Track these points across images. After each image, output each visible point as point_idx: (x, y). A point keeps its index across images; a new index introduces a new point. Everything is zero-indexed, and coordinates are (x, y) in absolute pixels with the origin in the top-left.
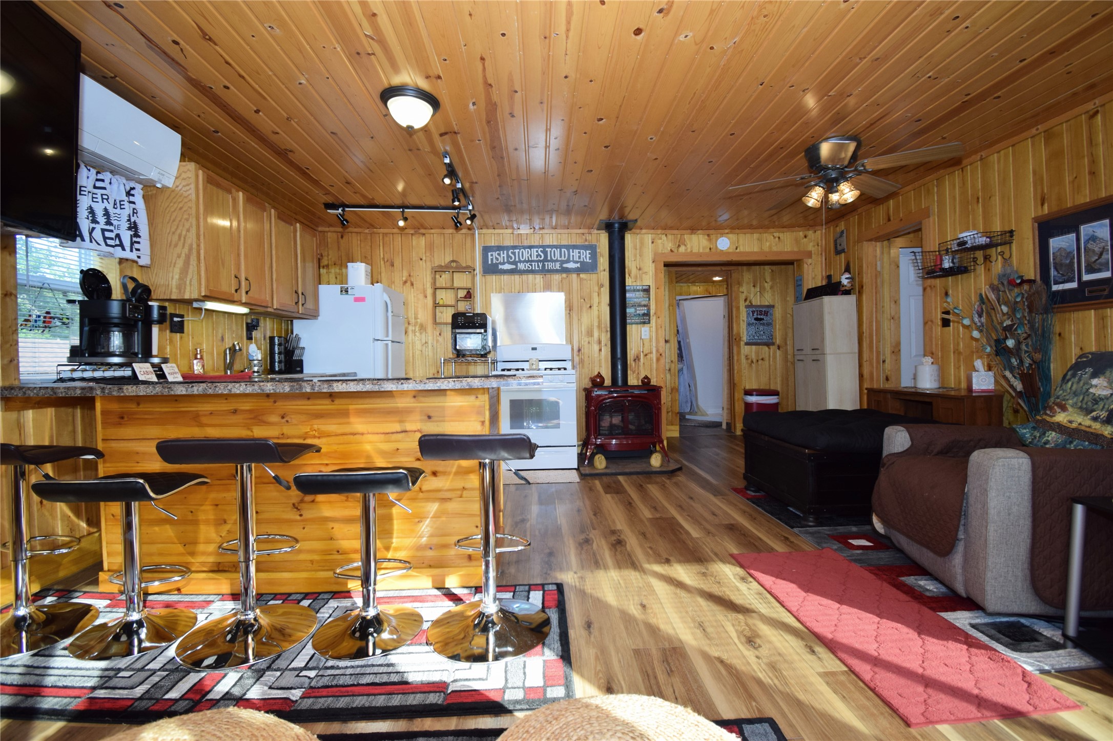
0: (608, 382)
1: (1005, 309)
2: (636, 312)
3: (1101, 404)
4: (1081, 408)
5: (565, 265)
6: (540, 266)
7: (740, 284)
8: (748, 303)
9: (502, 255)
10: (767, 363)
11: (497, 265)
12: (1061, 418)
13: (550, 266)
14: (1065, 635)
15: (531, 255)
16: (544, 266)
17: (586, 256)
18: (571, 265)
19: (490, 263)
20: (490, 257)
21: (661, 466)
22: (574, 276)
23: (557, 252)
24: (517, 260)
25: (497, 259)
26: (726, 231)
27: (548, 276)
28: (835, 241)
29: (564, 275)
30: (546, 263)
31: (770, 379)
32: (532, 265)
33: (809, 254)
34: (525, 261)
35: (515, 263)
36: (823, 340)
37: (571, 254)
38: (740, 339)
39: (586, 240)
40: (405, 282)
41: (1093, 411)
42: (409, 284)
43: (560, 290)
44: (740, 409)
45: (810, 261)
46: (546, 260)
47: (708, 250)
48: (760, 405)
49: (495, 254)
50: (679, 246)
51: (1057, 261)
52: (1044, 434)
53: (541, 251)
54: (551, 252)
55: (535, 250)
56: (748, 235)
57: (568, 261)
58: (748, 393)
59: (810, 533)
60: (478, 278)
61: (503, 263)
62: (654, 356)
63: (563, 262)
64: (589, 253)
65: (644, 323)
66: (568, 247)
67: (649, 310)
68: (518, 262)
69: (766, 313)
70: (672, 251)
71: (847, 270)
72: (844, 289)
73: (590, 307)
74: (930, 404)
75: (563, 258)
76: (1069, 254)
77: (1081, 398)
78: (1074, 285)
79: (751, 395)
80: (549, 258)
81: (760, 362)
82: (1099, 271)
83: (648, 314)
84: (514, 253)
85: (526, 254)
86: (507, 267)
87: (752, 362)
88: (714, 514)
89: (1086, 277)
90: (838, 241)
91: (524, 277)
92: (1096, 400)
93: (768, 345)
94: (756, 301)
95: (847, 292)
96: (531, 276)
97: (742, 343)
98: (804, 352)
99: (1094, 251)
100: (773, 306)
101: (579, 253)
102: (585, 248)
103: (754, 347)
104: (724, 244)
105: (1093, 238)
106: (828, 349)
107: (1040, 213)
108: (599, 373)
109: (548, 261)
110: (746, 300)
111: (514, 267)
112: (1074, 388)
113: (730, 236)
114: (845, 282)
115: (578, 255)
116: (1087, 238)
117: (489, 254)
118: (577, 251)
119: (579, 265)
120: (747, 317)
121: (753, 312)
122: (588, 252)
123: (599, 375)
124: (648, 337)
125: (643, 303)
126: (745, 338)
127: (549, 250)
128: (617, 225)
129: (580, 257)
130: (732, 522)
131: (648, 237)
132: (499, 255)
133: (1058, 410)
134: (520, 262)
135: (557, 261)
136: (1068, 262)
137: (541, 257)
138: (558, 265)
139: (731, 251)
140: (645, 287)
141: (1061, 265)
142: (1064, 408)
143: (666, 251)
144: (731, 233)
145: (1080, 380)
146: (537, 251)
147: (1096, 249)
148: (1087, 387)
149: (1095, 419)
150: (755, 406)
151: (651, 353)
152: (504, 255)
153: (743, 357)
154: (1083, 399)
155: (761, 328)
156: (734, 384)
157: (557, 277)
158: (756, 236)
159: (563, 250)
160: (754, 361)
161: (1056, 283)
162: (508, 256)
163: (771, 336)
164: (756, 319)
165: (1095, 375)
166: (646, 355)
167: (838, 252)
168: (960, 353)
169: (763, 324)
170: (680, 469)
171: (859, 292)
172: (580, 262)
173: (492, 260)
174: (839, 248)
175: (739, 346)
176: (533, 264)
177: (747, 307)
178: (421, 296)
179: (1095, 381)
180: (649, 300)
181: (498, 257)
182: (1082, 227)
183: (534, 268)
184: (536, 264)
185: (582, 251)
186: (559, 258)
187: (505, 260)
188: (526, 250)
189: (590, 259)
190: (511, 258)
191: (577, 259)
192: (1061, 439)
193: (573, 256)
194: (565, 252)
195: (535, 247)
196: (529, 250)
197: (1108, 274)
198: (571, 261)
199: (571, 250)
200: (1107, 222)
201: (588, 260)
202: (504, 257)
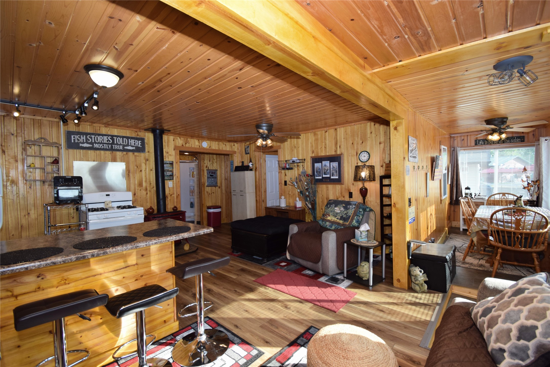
0: (156, 212)
1: (306, 184)
2: (166, 174)
3: (338, 215)
4: (333, 215)
5: (126, 148)
6: (110, 147)
7: (204, 160)
8: (207, 168)
9: (82, 138)
10: (215, 194)
11: (78, 143)
12: (329, 218)
13: (117, 147)
14: (344, 277)
15: (103, 140)
16: (112, 147)
17: (139, 143)
18: (129, 148)
19: (73, 141)
20: (73, 138)
21: (190, 249)
22: (131, 154)
23: (121, 140)
24: (93, 141)
25: (78, 140)
26: (206, 139)
27: (114, 152)
28: (245, 149)
29: (125, 153)
30: (114, 146)
31: (216, 201)
32: (104, 146)
33: (235, 152)
34: (99, 143)
35: (91, 143)
36: (245, 188)
37: (130, 142)
38: (204, 185)
39: (138, 135)
41: (336, 216)
43: (122, 161)
44: (205, 215)
45: (236, 155)
46: (113, 143)
47: (198, 147)
48: (214, 213)
49: (77, 137)
50: (186, 143)
52: (326, 223)
53: (110, 138)
54: (116, 139)
55: (106, 137)
56: (214, 142)
57: (128, 145)
58: (209, 208)
59: (269, 265)
60: (63, 151)
61: (83, 143)
62: (175, 195)
63: (124, 146)
64: (141, 142)
65: (170, 179)
66: (128, 138)
67: (173, 173)
68: (93, 143)
69: (214, 173)
70: (183, 145)
71: (251, 161)
72: (250, 168)
73: (141, 171)
74: (288, 212)
75: (124, 143)
76: (319, 169)
77: (333, 213)
78: (321, 178)
79: (211, 209)
80: (115, 143)
81: (212, 194)
82: (327, 174)
83: (172, 175)
84: (91, 138)
85: (100, 139)
86: (85, 145)
87: (209, 194)
88: (232, 267)
89: (324, 176)
90: (247, 149)
91: (98, 152)
92: (337, 214)
93: (215, 186)
94: (211, 168)
95: (251, 170)
96: (102, 152)
97: (205, 186)
98: (236, 192)
99: (325, 169)
100: (217, 170)
101: (134, 141)
102: (137, 139)
103: (210, 187)
104: (205, 144)
105: (325, 165)
106: (247, 192)
107: (312, 156)
109: (115, 144)
110: (206, 167)
111: (91, 146)
112: (331, 210)
113: (208, 141)
114: (251, 166)
115: (134, 142)
117: (72, 136)
118: (133, 140)
119: (134, 148)
120: (207, 175)
121: (209, 172)
122: (139, 141)
123: (151, 208)
124: (172, 186)
125: (170, 170)
126: (206, 184)
127: (115, 138)
128: (158, 131)
129: (135, 144)
130: (241, 268)
131: (171, 138)
132: (79, 137)
134: (96, 143)
135: (120, 144)
137: (110, 141)
139: (208, 148)
140: (171, 162)
141: (318, 171)
142: (329, 216)
143: (179, 145)
144: (208, 140)
145: (332, 208)
146: (107, 138)
149: (338, 219)
150: (212, 214)
151: (174, 194)
152: (83, 138)
153: (206, 192)
155: (213, 179)
156: (202, 204)
157: (119, 154)
158: (217, 143)
159: (124, 139)
160: (210, 193)
161: (317, 176)
162: (87, 139)
163: (217, 183)
164: (211, 175)
165: (336, 206)
166: (171, 195)
167: (246, 154)
168: (290, 194)
169: (213, 178)
170: (197, 249)
171: (255, 170)
172: (135, 146)
173: (74, 140)
174: (247, 152)
175: (204, 188)
177: (207, 170)
178: (12, 161)
179: (336, 208)
180: (173, 168)
181: (79, 138)
182: (323, 162)
183: (105, 148)
184: (107, 145)
185: (136, 141)
186: (122, 143)
187: (85, 141)
188: (100, 136)
189: (141, 145)
190: (89, 140)
191: (133, 145)
192: (330, 224)
193: (131, 143)
194: (125, 140)
195: (105, 135)
196: (102, 137)
197: (329, 176)
198: (129, 146)
199: (129, 140)
200: (329, 162)
201: (140, 146)
202: (83, 139)
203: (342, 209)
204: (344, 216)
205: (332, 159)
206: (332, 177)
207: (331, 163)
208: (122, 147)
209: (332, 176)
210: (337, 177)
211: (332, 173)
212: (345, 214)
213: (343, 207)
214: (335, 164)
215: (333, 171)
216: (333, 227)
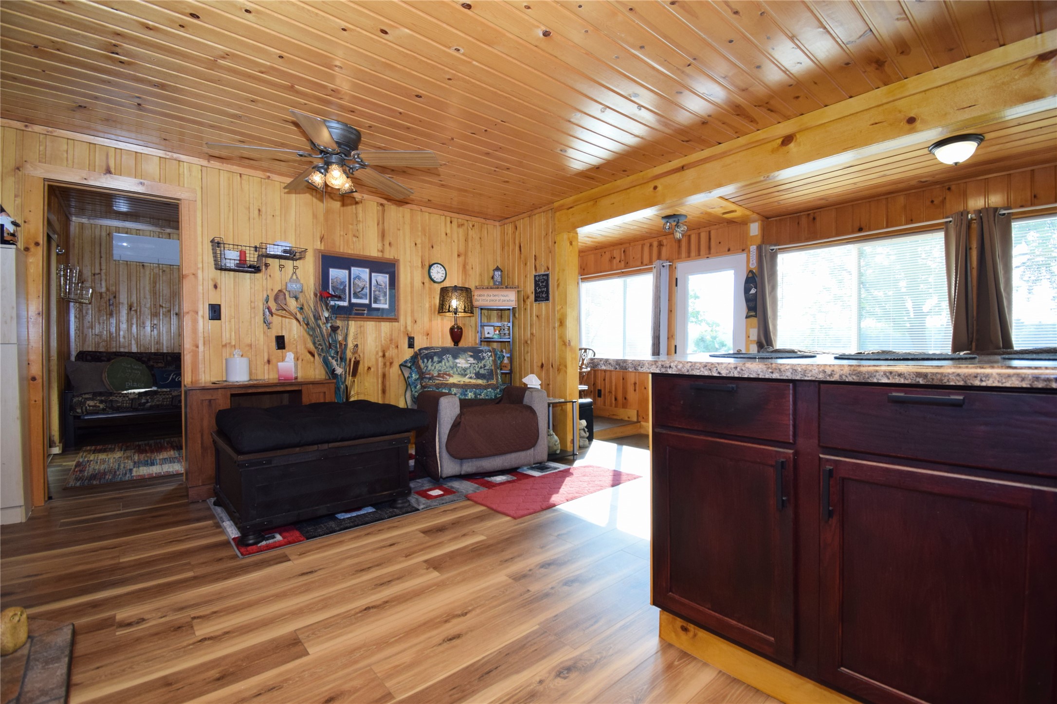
1: (326, 314)
3: (468, 371)
4: (459, 374)
12: (452, 380)
41: (466, 375)
51: (334, 285)
52: (450, 390)
76: (342, 283)
77: (455, 369)
78: (346, 304)
82: (361, 298)
89: (354, 301)
92: (465, 370)
99: (359, 285)
105: (359, 278)
107: (319, 248)
112: (447, 364)
116: (355, 276)
133: (448, 377)
136: (342, 287)
141: (337, 288)
142: (449, 375)
145: (449, 361)
147: (360, 284)
148: (455, 364)
149: (471, 378)
154: (457, 370)
165: (454, 357)
179: (457, 361)
182: (353, 269)
192: (460, 390)
197: (367, 301)
200: (367, 270)
203: (472, 360)
204: (482, 371)
205: (376, 266)
206: (374, 306)
207: (373, 274)
209: (375, 302)
210: (386, 306)
211: (375, 295)
212: (481, 368)
213: (471, 356)
214: (383, 279)
215: (377, 293)
216: (470, 394)
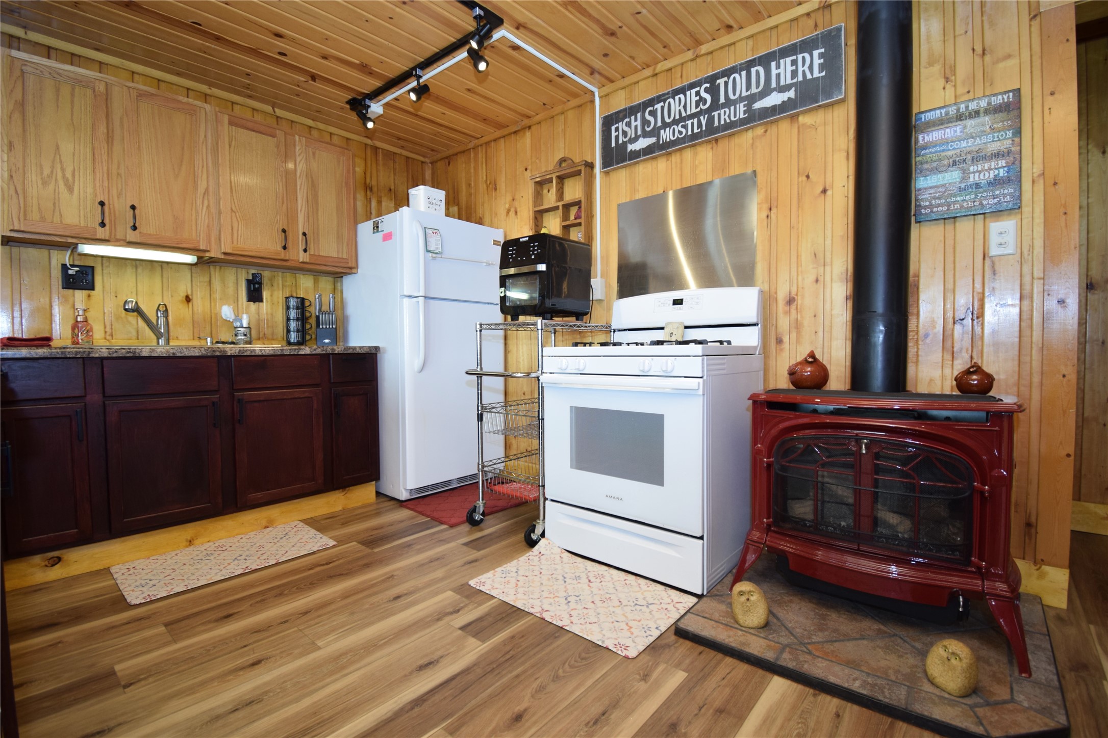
2: (963, 179)
5: (758, 105)
6: (704, 123)
9: (633, 124)
11: (625, 144)
13: (723, 116)
15: (685, 107)
16: (710, 120)
17: (811, 65)
18: (775, 99)
19: (613, 145)
20: (614, 134)
22: (783, 124)
23: (740, 79)
24: (659, 124)
25: (625, 134)
27: (723, 141)
29: (759, 129)
32: (685, 127)
34: (676, 122)
35: (655, 132)
37: (774, 72)
40: (508, 211)
42: (512, 213)
46: (715, 105)
49: (622, 126)
53: (706, 90)
54: (726, 83)
55: (694, 91)
60: (598, 180)
63: (752, 99)
64: (821, 56)
66: (765, 61)
67: (1015, 165)
68: (660, 128)
73: (824, 191)
75: (754, 90)
80: (722, 100)
83: (1011, 179)
84: (654, 114)
85: (675, 106)
86: (642, 143)
91: (671, 152)
96: (687, 152)
101: (794, 63)
102: (807, 46)
108: (812, 355)
109: (721, 107)
111: (653, 140)
115: (790, 68)
117: (613, 128)
118: (789, 60)
119: (791, 94)
122: (816, 53)
123: (814, 363)
124: (1012, 249)
125: (994, 147)
127: (721, 82)
129: (794, 74)
132: (629, 125)
134: (665, 125)
135: (741, 99)
137: (705, 104)
138: (741, 108)
140: (998, 100)
146: (698, 93)
152: (636, 122)
157: (742, 140)
159: (753, 70)
162: (645, 122)
173: (617, 137)
176: (689, 123)
180: (1020, 131)
181: (626, 129)
183: (690, 133)
184: (696, 120)
185: (800, 57)
186: (744, 94)
187: (639, 133)
188: (677, 98)
189: (822, 67)
190: (649, 123)
191: (789, 81)
193: (778, 75)
194: (758, 72)
195: (692, 86)
196: (682, 96)
198: (774, 90)
199: (773, 64)
201: (816, 74)
202: (636, 127)
208: (743, 109)
